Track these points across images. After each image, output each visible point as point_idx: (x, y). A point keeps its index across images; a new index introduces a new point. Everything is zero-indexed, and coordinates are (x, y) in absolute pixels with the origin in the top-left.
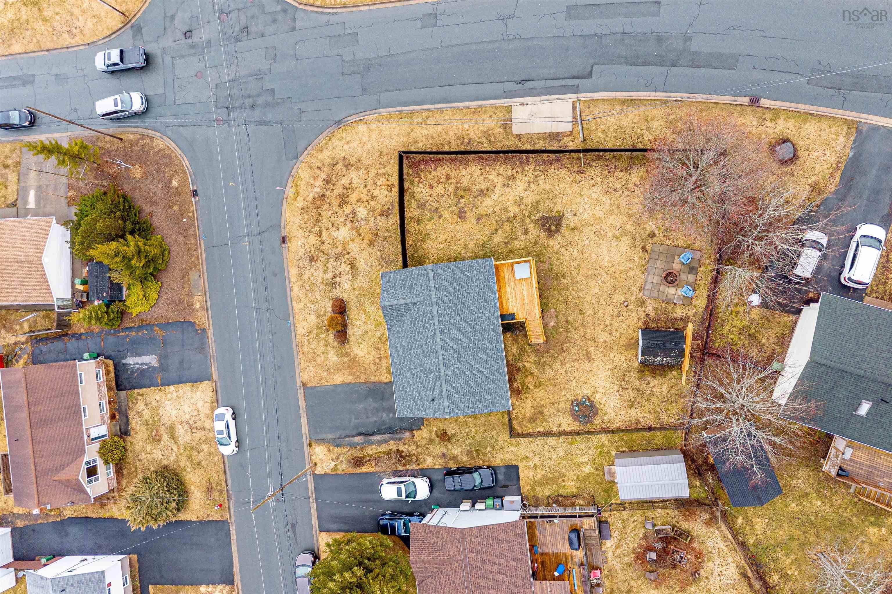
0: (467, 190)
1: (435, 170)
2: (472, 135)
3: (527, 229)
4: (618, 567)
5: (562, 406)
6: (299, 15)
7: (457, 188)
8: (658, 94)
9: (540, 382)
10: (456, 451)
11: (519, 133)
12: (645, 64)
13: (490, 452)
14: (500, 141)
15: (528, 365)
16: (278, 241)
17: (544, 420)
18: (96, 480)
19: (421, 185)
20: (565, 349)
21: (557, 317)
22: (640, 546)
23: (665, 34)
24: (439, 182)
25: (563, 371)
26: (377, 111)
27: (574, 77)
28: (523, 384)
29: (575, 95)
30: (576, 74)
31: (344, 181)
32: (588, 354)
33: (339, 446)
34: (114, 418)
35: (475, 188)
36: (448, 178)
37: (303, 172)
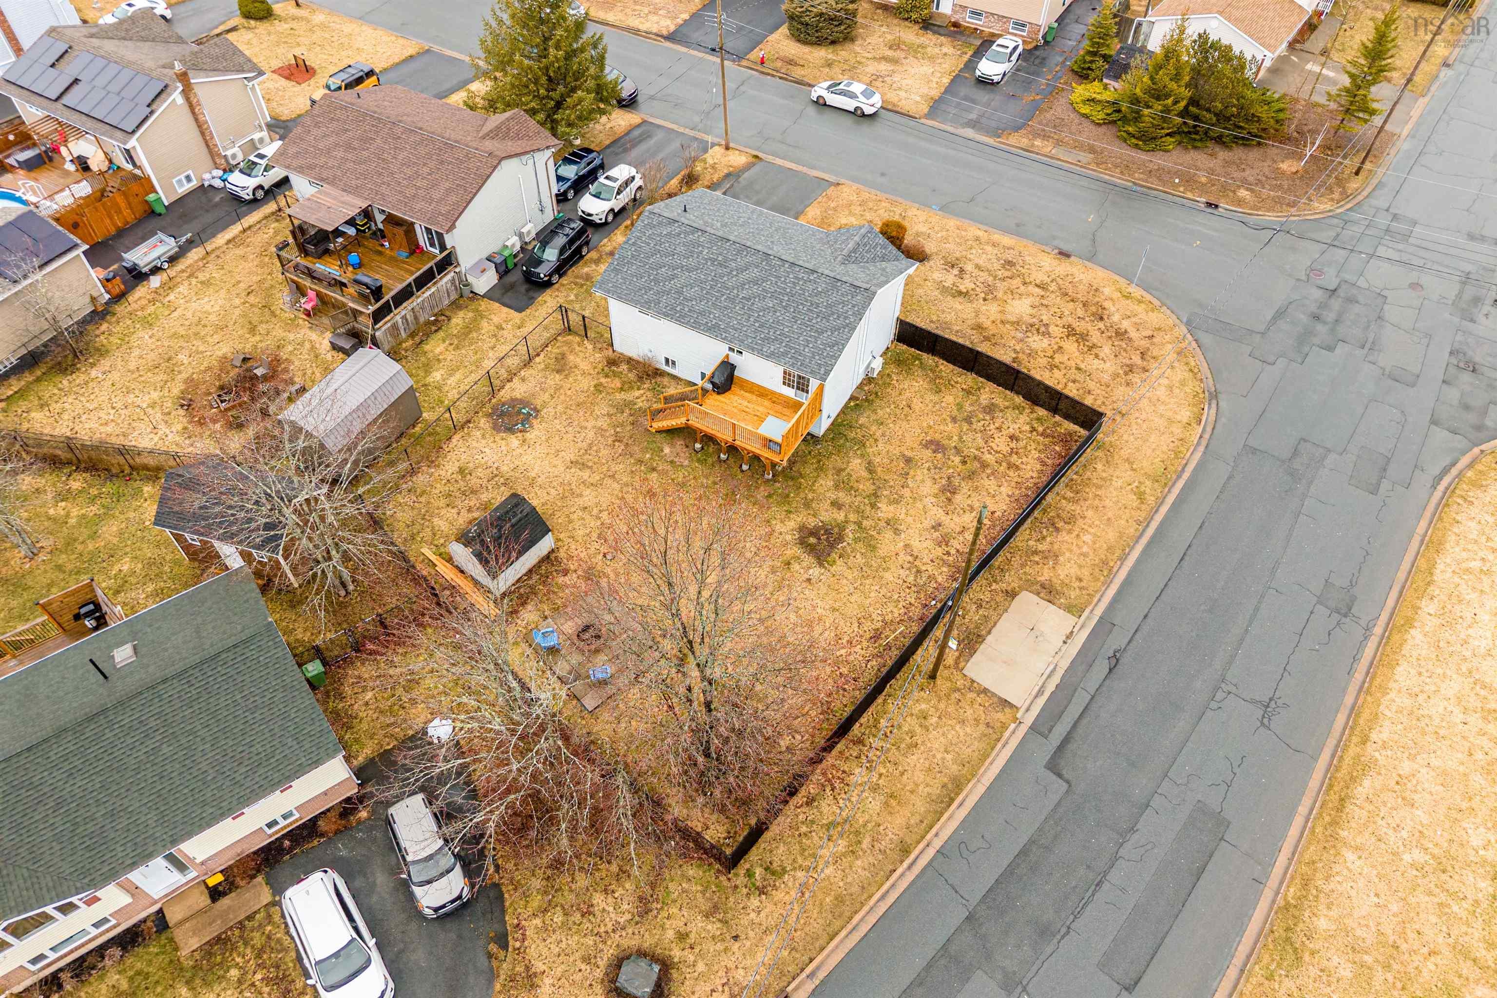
0: (971, 476)
1: (1039, 459)
2: (1064, 536)
3: (839, 509)
4: (291, 336)
5: (546, 397)
6: (1459, 442)
7: (984, 466)
8: (931, 853)
9: (601, 392)
11: (1017, 598)
12: (1010, 871)
14: (1023, 566)
15: (637, 393)
16: (1065, 248)
17: (547, 367)
19: (1027, 428)
20: (617, 444)
21: (672, 462)
22: (286, 370)
23: (1049, 950)
24: (1013, 452)
25: (590, 425)
26: (1202, 449)
27: (1067, 740)
28: (617, 375)
29: (1030, 719)
30: (1072, 746)
31: (1106, 350)
32: (584, 466)
33: (728, 176)
34: (956, 25)
35: (965, 487)
36: (1012, 466)
37: (1157, 317)
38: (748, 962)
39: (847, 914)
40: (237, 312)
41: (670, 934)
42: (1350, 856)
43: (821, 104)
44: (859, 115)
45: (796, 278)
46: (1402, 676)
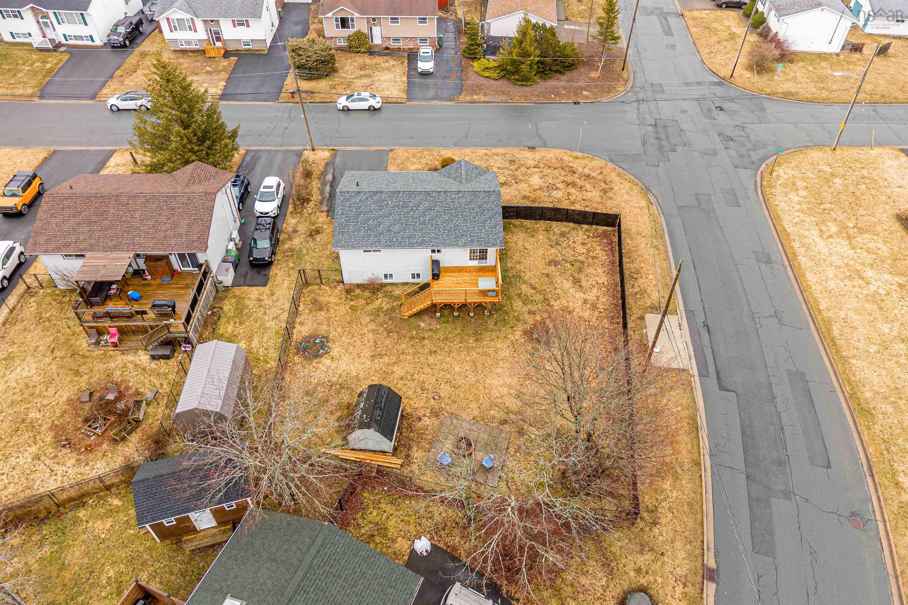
0: (580, 271)
1: (601, 249)
2: (641, 281)
3: (535, 314)
4: (112, 365)
5: (325, 327)
6: (750, 172)
7: (582, 263)
8: (707, 457)
9: (357, 310)
10: (296, 241)
11: (646, 319)
12: (745, 445)
13: (288, 266)
14: (636, 302)
15: (379, 302)
16: (530, 144)
17: (311, 311)
18: (337, 27)
19: (585, 237)
20: (391, 334)
21: (430, 330)
22: (128, 388)
23: (788, 470)
24: (588, 251)
25: (365, 331)
26: (662, 215)
27: (718, 373)
28: (357, 297)
29: (696, 372)
30: (722, 375)
31: (588, 186)
32: (381, 356)
33: (327, 165)
34: (387, 48)
35: (582, 277)
36: (593, 258)
37: (596, 163)
38: (677, 562)
39: (699, 509)
40: (54, 367)
41: (632, 574)
42: (854, 361)
43: (346, 110)
44: (372, 110)
45: (452, 198)
46: (811, 278)
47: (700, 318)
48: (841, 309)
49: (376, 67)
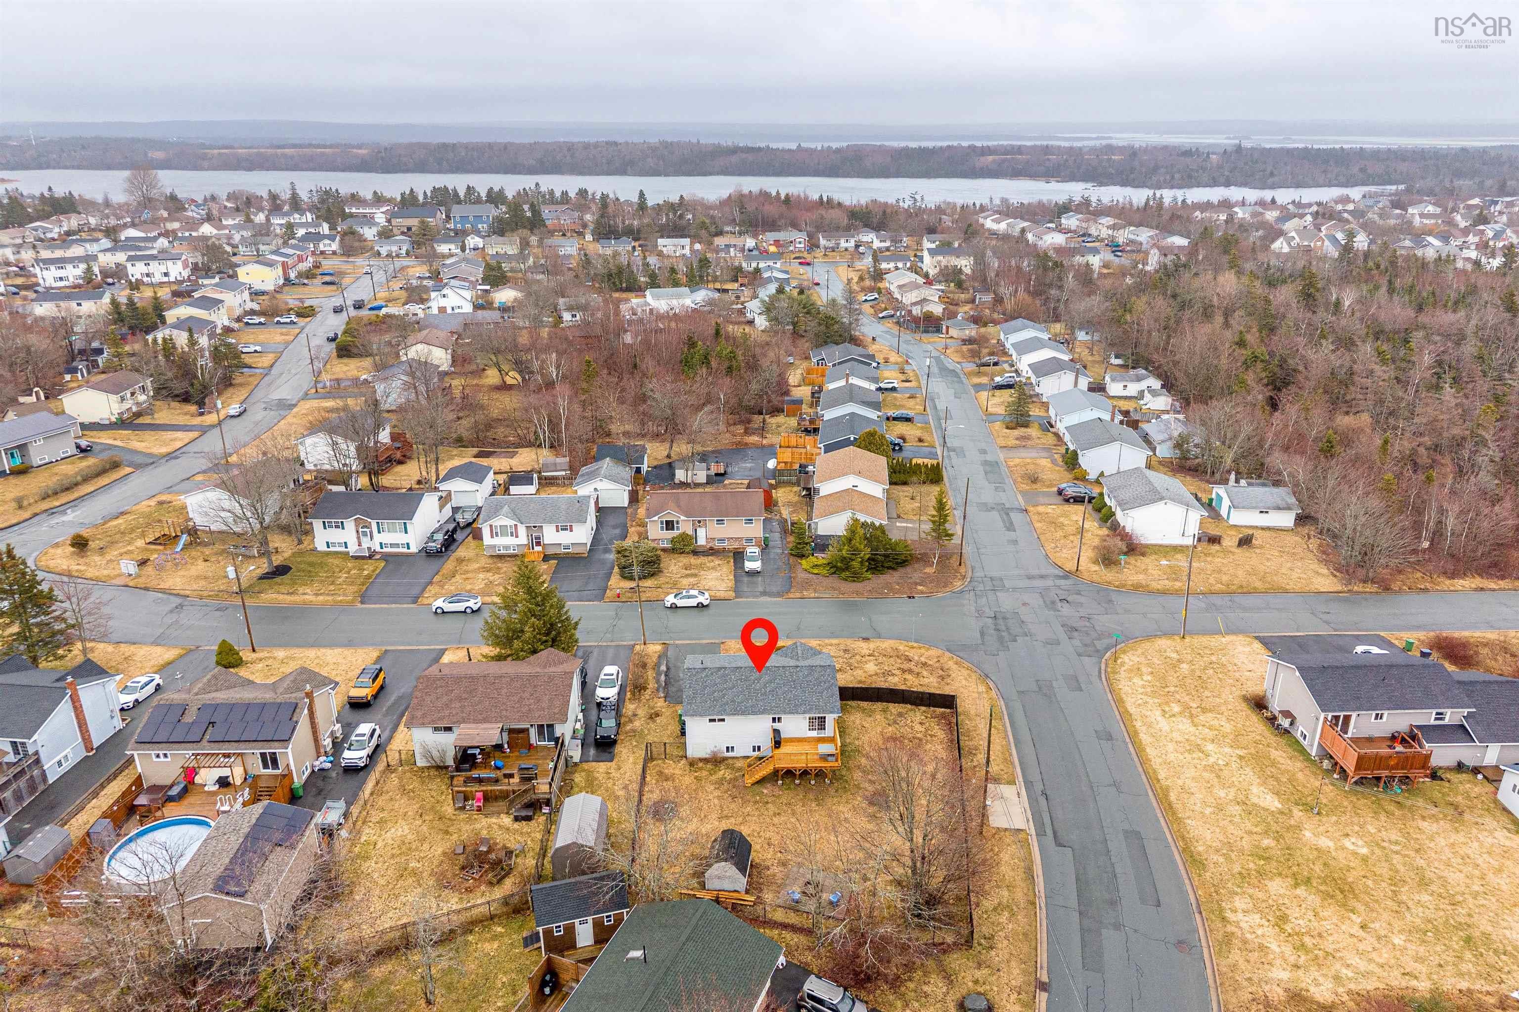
0: (919, 746)
1: (939, 729)
3: (874, 783)
5: (673, 795)
6: (1095, 660)
7: (920, 740)
8: (1043, 899)
9: (701, 780)
10: (637, 724)
11: (987, 789)
12: (1079, 890)
13: (632, 744)
15: (722, 772)
16: (864, 636)
17: (658, 782)
18: (662, 529)
19: (923, 717)
20: (735, 800)
21: (773, 796)
23: (1119, 908)
24: (927, 730)
25: (711, 797)
26: (1001, 699)
27: (1054, 833)
28: (701, 769)
29: (1033, 832)
30: (1059, 835)
31: (925, 673)
32: (727, 817)
33: (659, 657)
34: (711, 549)
35: (920, 752)
36: (931, 736)
37: (934, 652)
38: (1012, 977)
39: (1033, 939)
41: (970, 984)
42: (1188, 822)
43: (674, 607)
44: (700, 606)
46: (1151, 752)
47: (1039, 787)
48: (1179, 778)
49: (701, 567)
